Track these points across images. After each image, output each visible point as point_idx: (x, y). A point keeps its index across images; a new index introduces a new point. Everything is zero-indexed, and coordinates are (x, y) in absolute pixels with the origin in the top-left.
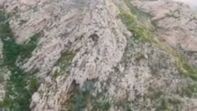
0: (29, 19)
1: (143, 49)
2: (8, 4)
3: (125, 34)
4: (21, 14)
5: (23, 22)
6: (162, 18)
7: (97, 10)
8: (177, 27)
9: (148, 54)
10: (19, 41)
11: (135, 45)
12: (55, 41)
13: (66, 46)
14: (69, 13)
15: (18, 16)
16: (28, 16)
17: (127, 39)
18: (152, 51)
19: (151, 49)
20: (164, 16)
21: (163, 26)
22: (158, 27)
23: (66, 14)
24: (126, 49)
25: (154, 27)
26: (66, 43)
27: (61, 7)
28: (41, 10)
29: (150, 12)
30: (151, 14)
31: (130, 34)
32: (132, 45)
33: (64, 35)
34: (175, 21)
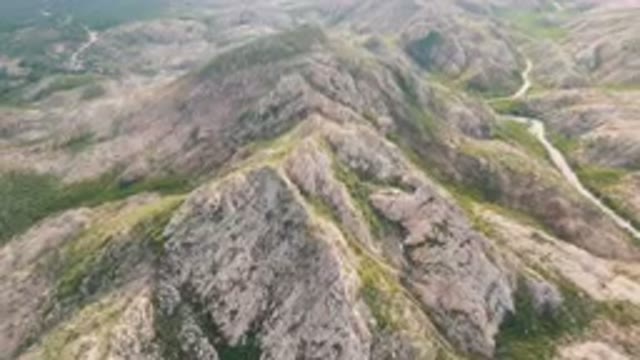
0: (239, 306)
1: (390, 345)
2: (199, 281)
3: (369, 325)
4: (226, 298)
5: (234, 313)
6: (420, 245)
7: (334, 301)
8: (440, 263)
9: (397, 352)
10: (233, 343)
11: (382, 339)
12: (286, 342)
13: (299, 347)
14: (294, 294)
15: (223, 304)
16: (236, 301)
17: (372, 331)
18: (401, 347)
19: (399, 342)
20: (422, 239)
21: (421, 260)
22: (414, 264)
23: (289, 295)
24: (372, 348)
25: (406, 264)
26: (298, 341)
27: (273, 269)
28: (250, 285)
29: (403, 219)
30: (404, 224)
31: (373, 321)
32: (378, 340)
33: (293, 329)
34: (438, 253)
